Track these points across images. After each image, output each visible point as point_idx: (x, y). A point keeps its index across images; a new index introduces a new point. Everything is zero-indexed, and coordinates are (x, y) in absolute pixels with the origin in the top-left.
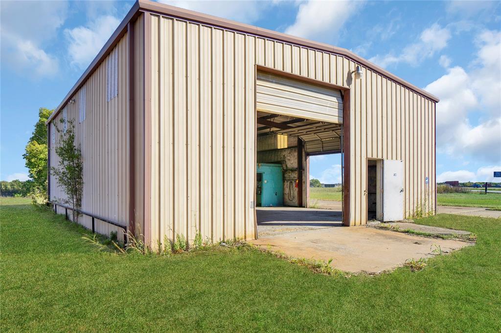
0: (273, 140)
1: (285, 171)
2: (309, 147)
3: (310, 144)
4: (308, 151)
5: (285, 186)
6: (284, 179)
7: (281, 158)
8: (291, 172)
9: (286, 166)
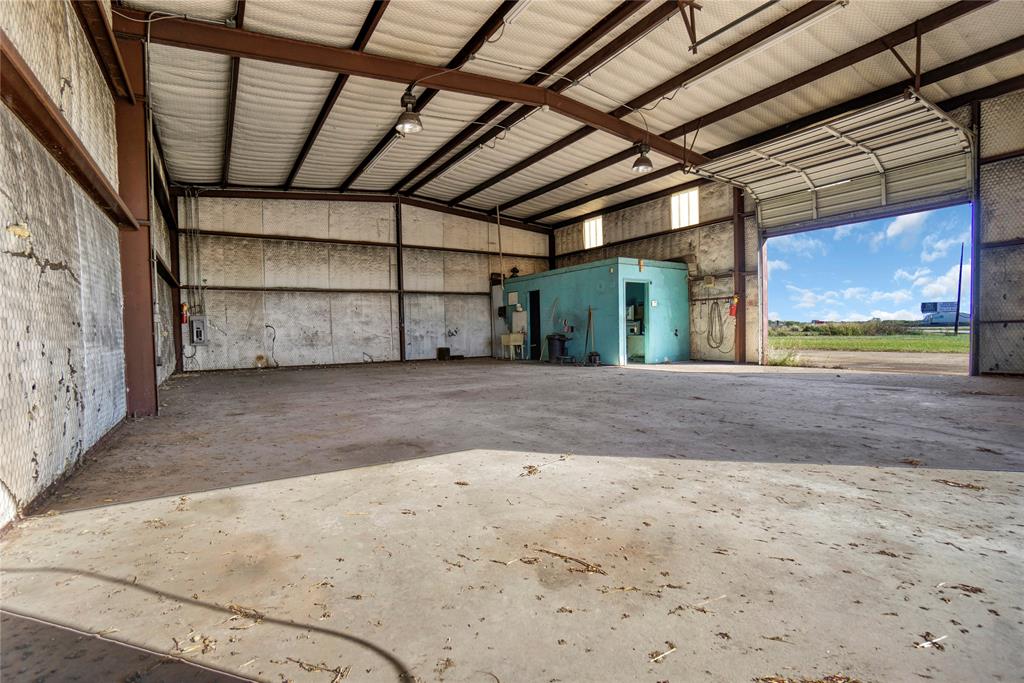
0: (658, 213)
1: (694, 280)
2: (769, 215)
3: (771, 206)
4: (769, 222)
5: (696, 313)
6: (692, 299)
7: (681, 251)
8: (713, 278)
9: (698, 267)
